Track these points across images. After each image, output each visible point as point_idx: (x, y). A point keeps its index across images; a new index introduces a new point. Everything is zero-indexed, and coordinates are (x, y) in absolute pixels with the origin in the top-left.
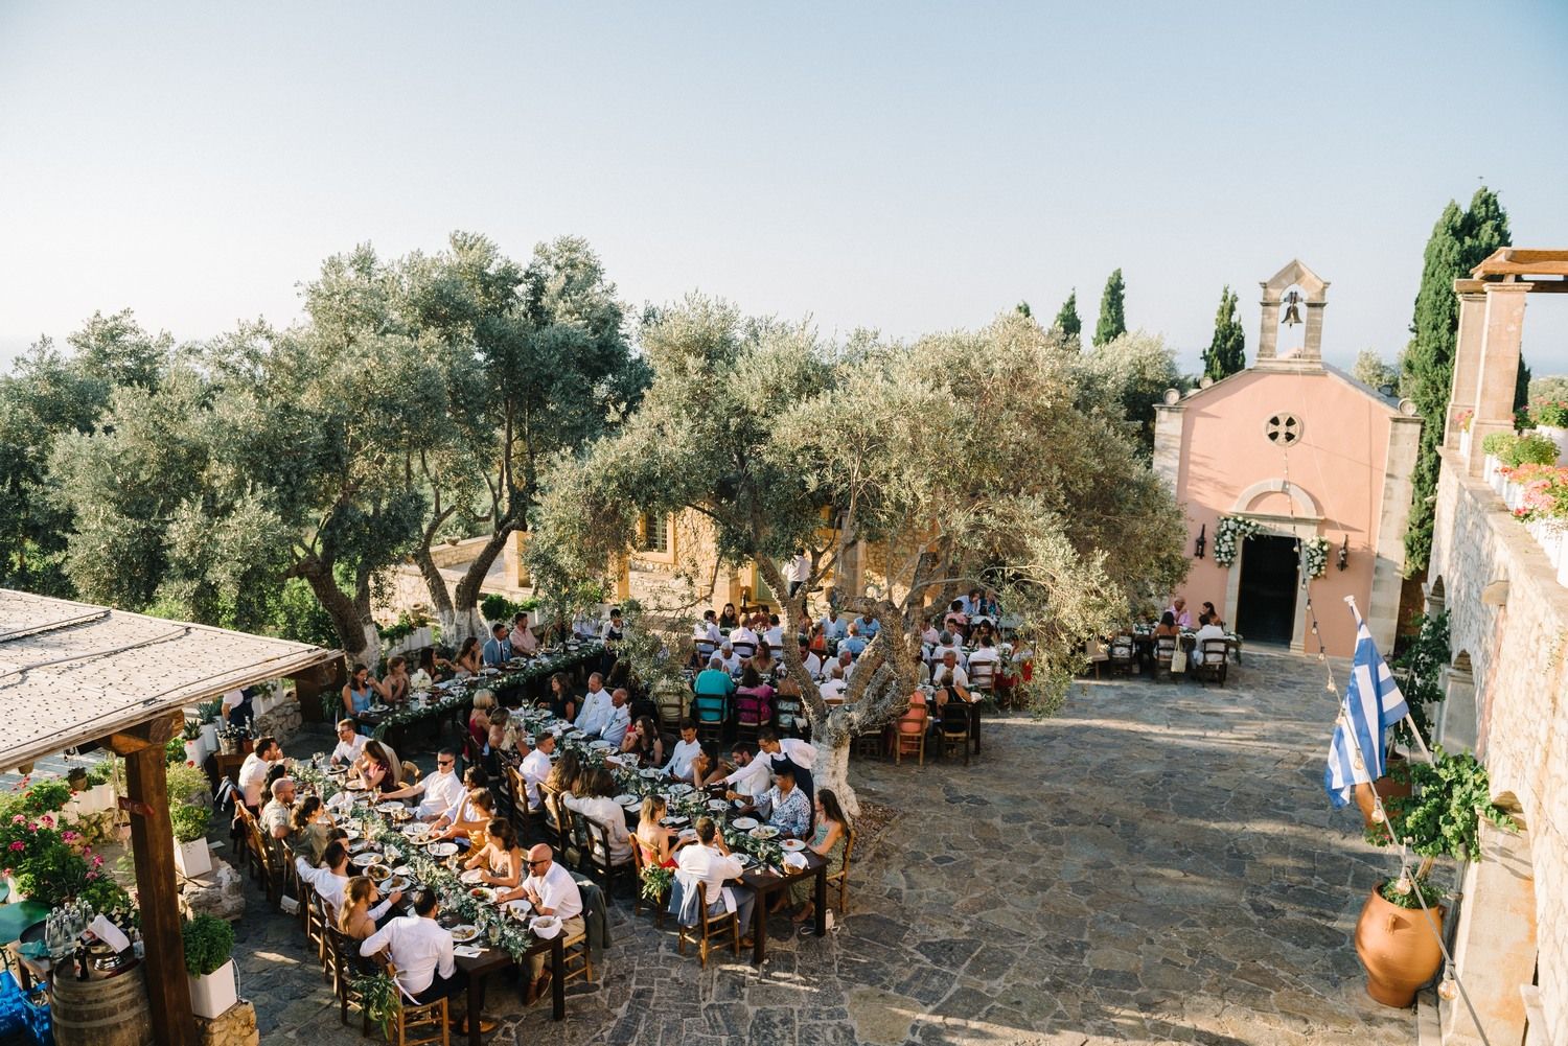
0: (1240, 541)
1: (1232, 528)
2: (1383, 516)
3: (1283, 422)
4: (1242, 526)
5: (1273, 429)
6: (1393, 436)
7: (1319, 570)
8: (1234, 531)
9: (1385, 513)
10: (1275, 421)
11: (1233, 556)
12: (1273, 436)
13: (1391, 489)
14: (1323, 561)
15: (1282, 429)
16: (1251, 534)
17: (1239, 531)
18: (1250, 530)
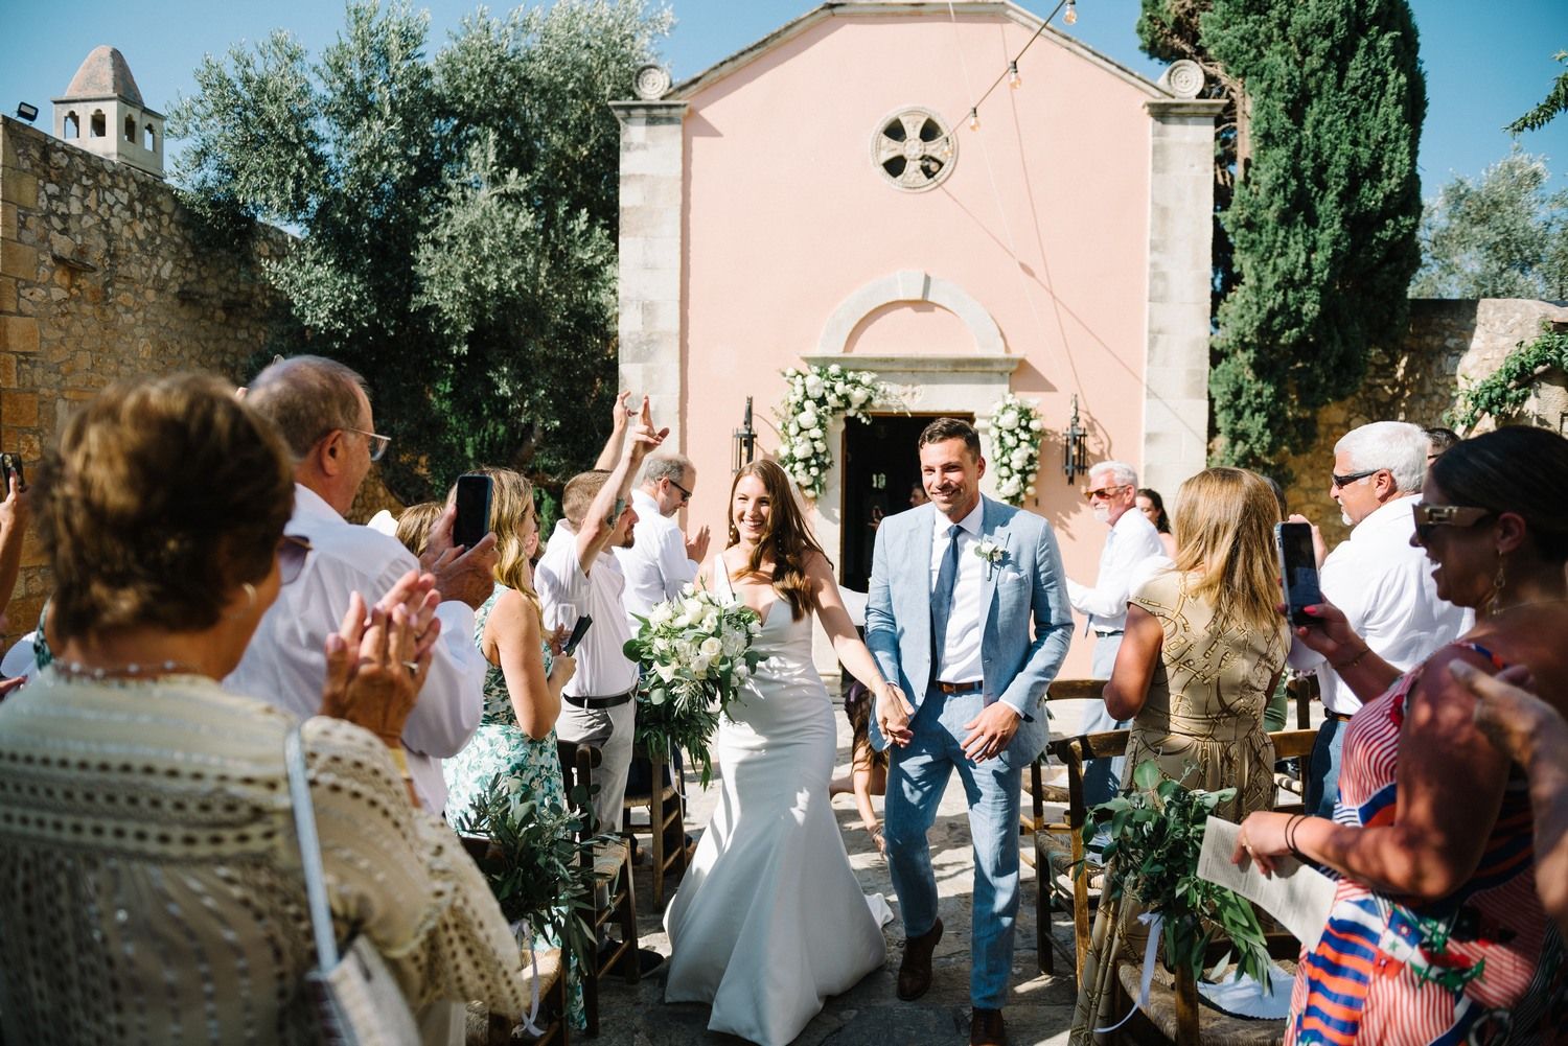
0: (837, 428)
1: (817, 393)
2: (1153, 343)
3: (913, 131)
4: (840, 388)
5: (891, 149)
6: (1159, 150)
7: (1024, 480)
8: (822, 401)
9: (1155, 335)
10: (895, 131)
11: (822, 467)
12: (895, 166)
13: (1163, 276)
14: (1031, 459)
15: (912, 148)
16: (863, 406)
17: (832, 399)
18: (859, 395)
